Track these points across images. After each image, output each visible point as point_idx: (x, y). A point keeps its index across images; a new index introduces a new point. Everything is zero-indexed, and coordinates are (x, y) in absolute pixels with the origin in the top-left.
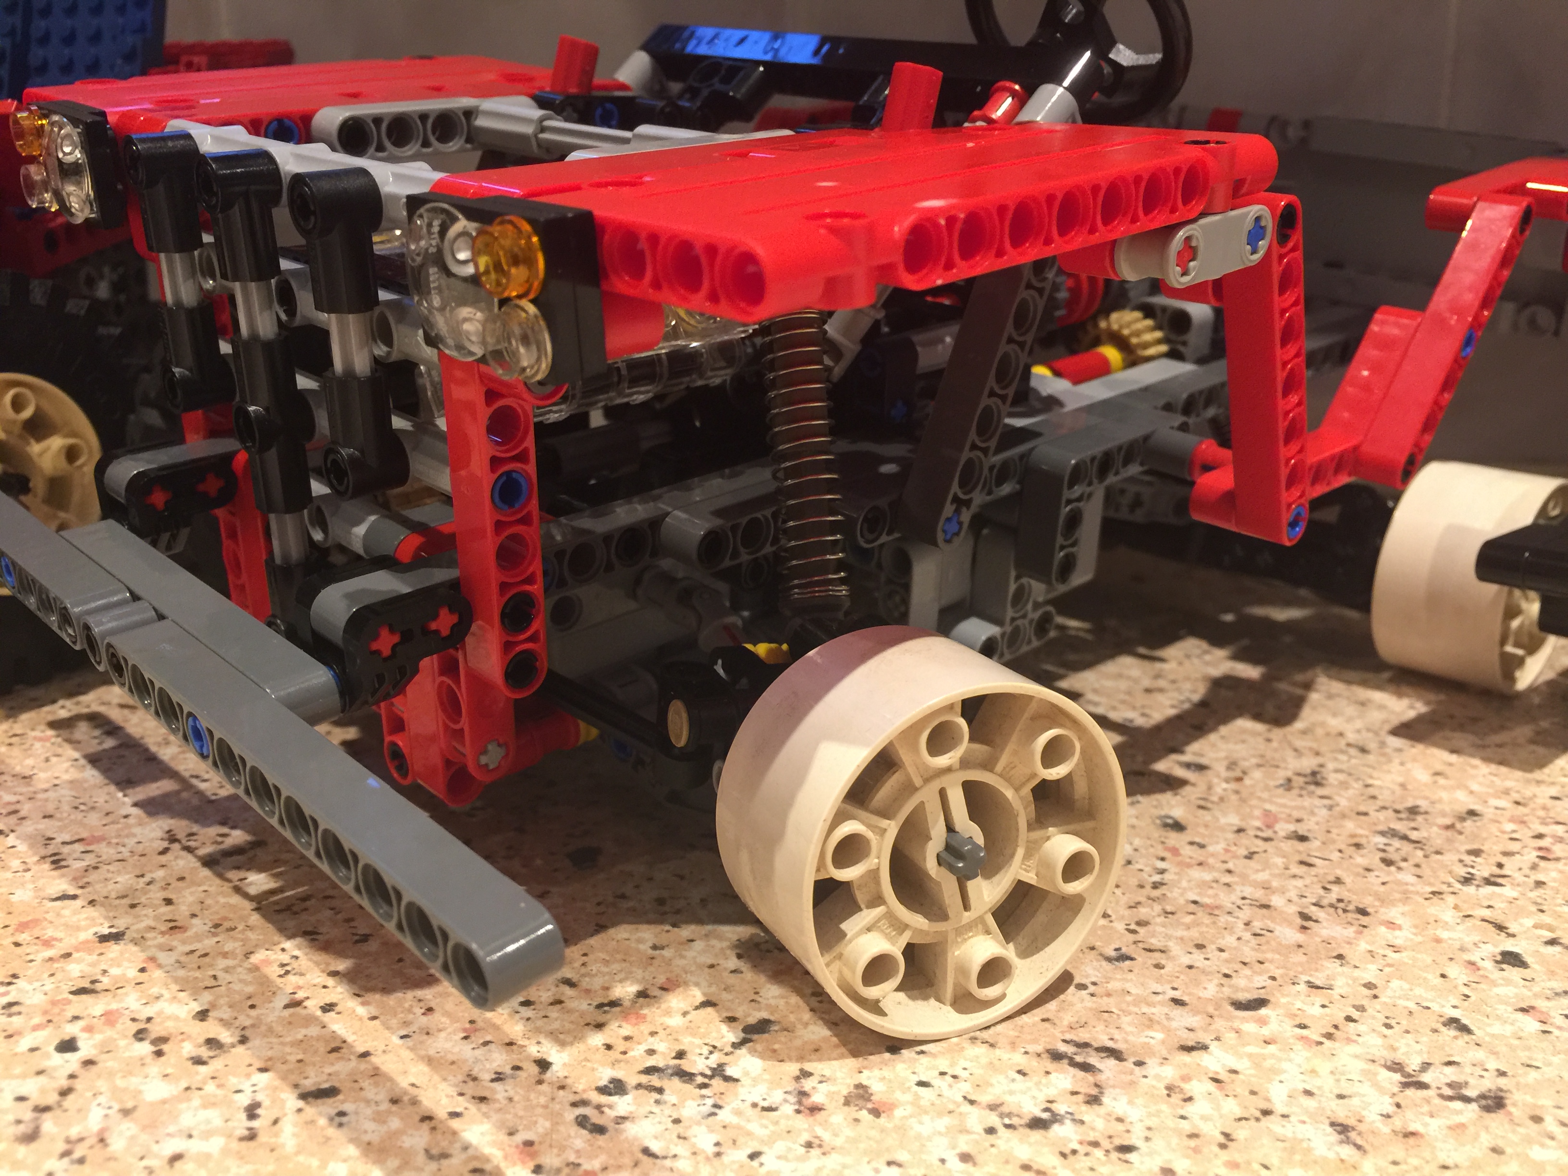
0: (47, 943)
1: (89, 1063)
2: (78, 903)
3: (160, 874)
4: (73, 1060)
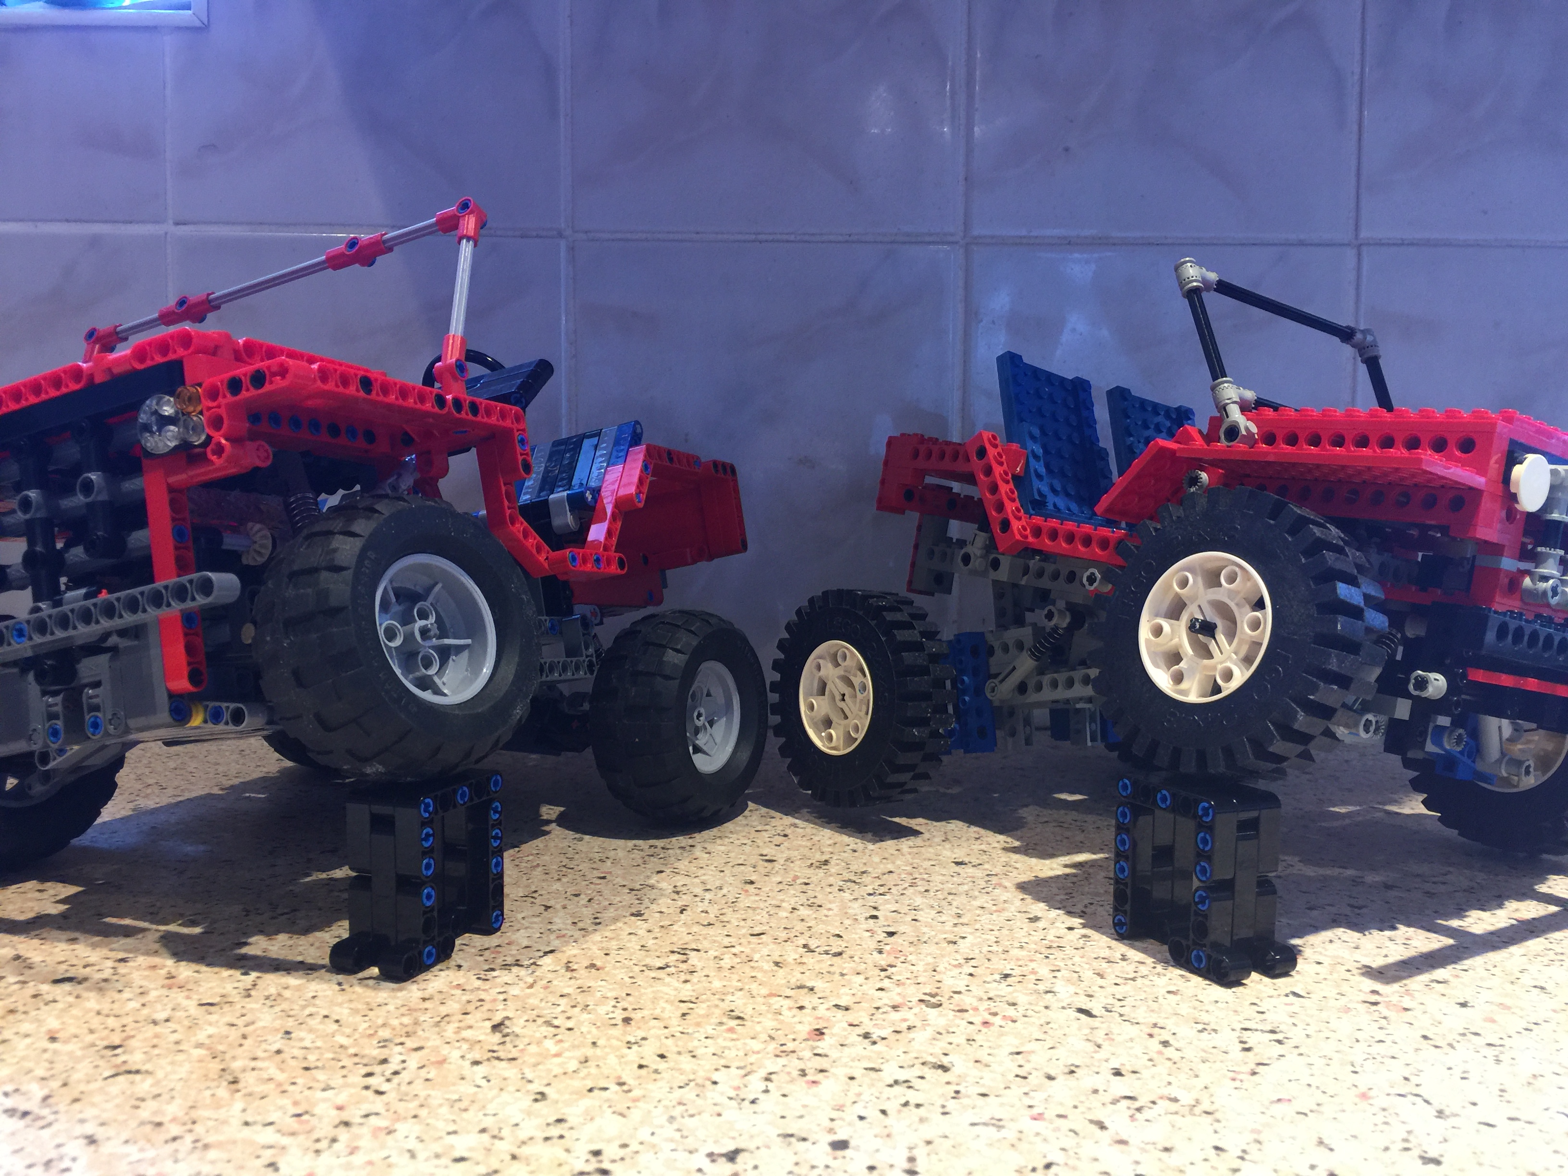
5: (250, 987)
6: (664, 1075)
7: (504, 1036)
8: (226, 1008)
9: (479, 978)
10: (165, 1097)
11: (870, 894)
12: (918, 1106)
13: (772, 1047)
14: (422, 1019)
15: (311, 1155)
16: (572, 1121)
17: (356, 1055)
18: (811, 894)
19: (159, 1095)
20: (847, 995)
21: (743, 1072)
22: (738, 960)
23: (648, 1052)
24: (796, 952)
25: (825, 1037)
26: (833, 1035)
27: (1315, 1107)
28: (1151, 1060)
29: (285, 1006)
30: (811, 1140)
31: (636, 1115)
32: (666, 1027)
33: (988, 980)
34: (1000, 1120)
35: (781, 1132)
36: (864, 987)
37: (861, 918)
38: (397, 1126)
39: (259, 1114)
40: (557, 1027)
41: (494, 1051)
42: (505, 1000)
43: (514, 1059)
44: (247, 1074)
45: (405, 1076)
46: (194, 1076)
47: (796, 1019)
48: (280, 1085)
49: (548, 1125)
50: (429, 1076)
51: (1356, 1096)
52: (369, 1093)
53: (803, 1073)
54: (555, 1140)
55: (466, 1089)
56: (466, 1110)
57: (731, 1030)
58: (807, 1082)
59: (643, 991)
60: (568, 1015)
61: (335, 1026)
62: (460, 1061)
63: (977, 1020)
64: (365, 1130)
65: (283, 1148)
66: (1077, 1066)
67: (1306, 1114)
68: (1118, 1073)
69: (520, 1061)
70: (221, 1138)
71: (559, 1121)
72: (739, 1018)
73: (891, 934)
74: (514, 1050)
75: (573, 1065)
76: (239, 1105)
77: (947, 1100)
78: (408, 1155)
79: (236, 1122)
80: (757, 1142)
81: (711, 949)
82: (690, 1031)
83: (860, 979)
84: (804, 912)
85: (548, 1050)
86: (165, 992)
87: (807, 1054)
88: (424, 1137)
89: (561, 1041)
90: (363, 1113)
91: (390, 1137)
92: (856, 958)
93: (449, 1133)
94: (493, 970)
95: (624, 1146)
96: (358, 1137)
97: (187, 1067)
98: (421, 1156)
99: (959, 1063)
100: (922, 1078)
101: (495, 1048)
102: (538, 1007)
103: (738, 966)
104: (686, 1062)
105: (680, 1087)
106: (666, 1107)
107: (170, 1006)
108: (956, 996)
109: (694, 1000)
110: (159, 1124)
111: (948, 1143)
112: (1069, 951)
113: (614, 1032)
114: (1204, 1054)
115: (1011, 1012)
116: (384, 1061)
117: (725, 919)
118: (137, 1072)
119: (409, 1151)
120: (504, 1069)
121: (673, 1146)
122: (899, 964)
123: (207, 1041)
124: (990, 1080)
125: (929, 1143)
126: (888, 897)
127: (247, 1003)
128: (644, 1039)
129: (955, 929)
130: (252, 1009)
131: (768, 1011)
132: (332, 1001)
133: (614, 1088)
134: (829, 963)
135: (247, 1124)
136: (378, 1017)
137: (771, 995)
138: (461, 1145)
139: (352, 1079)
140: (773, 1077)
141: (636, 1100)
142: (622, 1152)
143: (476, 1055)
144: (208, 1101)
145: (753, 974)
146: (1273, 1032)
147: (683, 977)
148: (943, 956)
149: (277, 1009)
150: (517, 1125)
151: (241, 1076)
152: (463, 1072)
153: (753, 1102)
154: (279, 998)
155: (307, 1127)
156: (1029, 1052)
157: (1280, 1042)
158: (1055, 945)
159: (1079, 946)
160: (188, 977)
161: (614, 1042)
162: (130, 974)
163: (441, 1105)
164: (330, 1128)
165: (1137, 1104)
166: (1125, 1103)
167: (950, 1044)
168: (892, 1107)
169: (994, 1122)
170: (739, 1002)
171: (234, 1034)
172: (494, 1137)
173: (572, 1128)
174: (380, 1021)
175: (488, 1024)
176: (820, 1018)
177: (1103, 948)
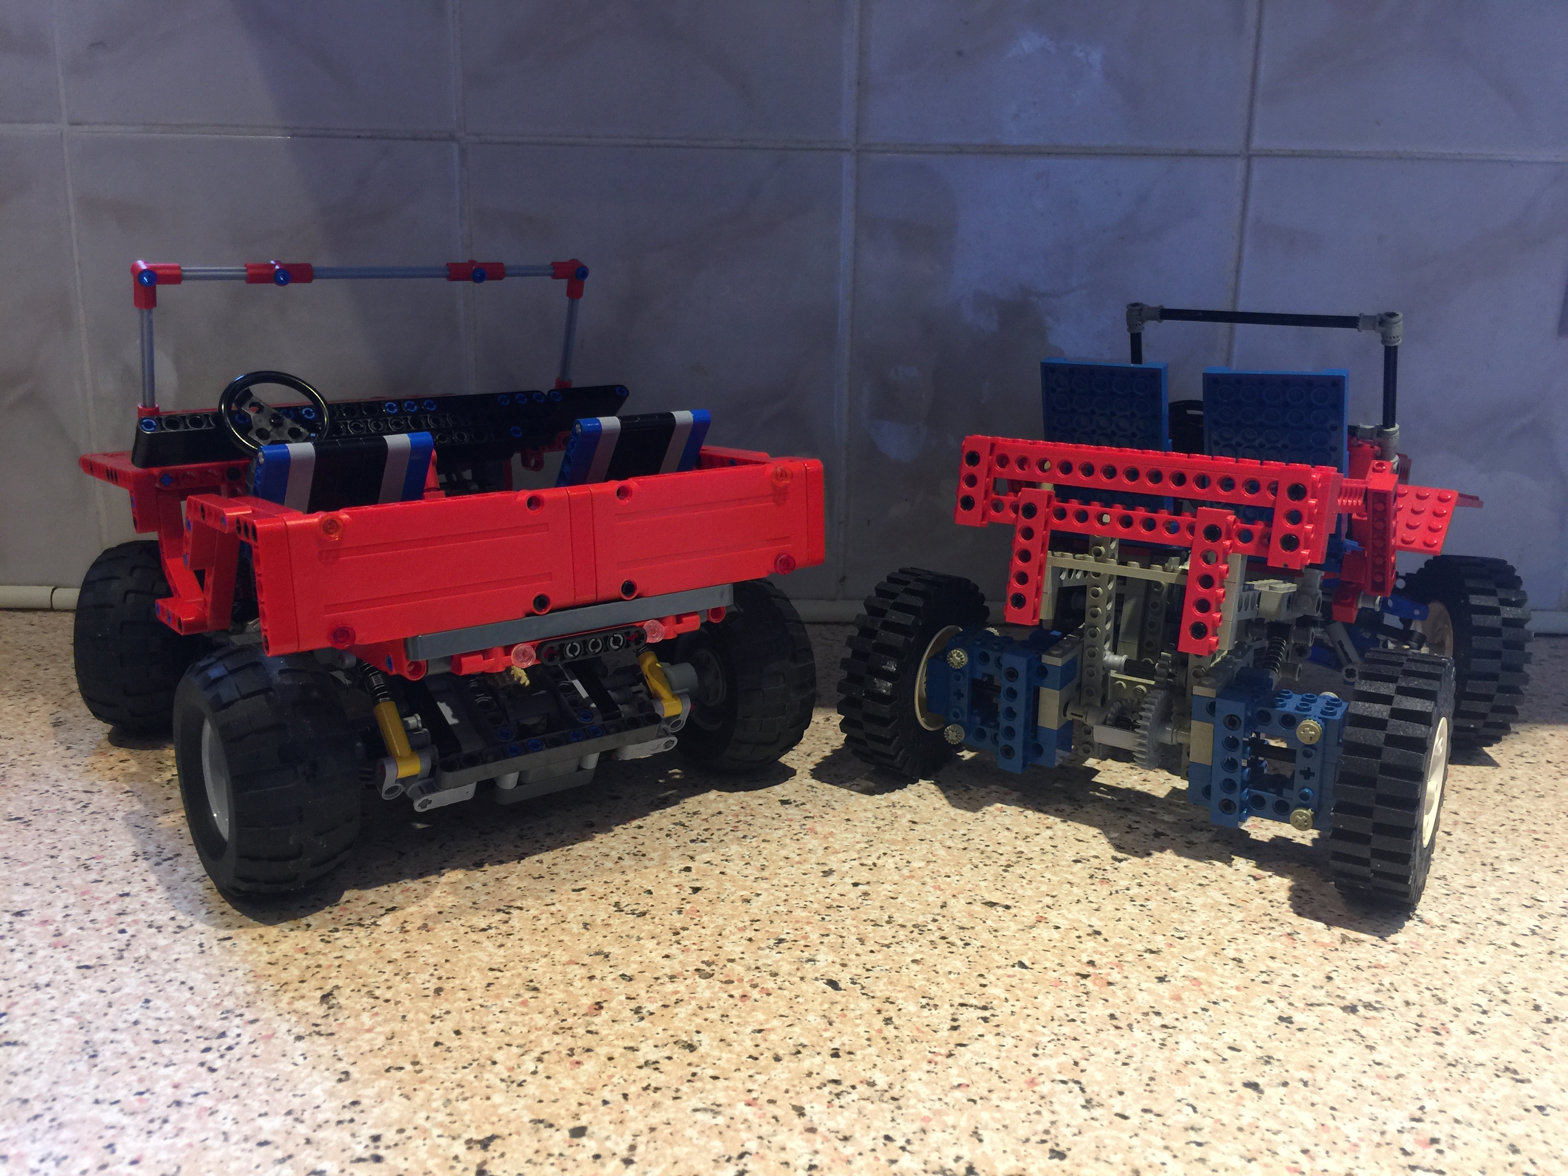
0: (97, 899)
1: (133, 936)
2: (103, 884)
3: (136, 870)
4: (125, 937)
5: (124, 947)
6: (455, 1054)
7: (329, 1008)
8: (100, 971)
9: (322, 940)
10: (34, 1072)
11: (692, 841)
12: (657, 1089)
13: (554, 1022)
14: (264, 987)
15: (144, 1135)
16: (365, 1102)
17: (200, 1027)
18: (641, 839)
19: (29, 1070)
20: (635, 962)
21: (520, 1051)
22: (553, 921)
23: (448, 1025)
24: (606, 910)
25: (603, 1012)
26: (610, 1009)
27: (985, 1093)
28: (868, 1039)
29: (150, 970)
30: (557, 1127)
31: (420, 1095)
32: (469, 1000)
33: (762, 946)
34: (719, 1106)
35: (533, 1117)
36: (653, 954)
37: (675, 870)
38: (221, 1107)
39: (109, 1091)
40: (377, 998)
41: (317, 1025)
42: (339, 966)
43: (332, 1034)
44: (105, 1047)
45: (237, 1052)
46: (61, 1049)
47: (584, 991)
48: (131, 1060)
49: (344, 1107)
50: (258, 1052)
51: (1026, 1082)
52: (203, 1070)
53: (571, 1052)
54: (346, 1124)
55: (285, 1066)
56: (280, 1090)
57: (524, 1003)
58: (571, 1063)
59: (461, 956)
60: (389, 984)
61: (188, 994)
62: (286, 1037)
63: (737, 993)
64: (192, 1110)
65: (123, 1128)
66: (804, 1046)
67: (974, 1101)
68: (836, 1054)
69: (336, 1036)
70: (75, 1116)
71: (355, 1103)
72: (536, 989)
73: (696, 890)
74: (334, 1024)
75: (380, 1041)
76: (93, 1082)
77: (682, 1084)
78: (222, 1137)
79: (89, 1100)
80: (512, 1128)
81: (533, 906)
82: (489, 1004)
83: (651, 944)
84: (628, 861)
85: (363, 1024)
86: (50, 951)
87: (581, 1031)
88: (240, 1119)
89: (377, 1014)
90: (194, 1092)
91: (211, 1118)
92: (657, 920)
93: (260, 1115)
94: (337, 930)
95: (401, 1131)
96: (185, 1117)
97: (57, 1037)
98: (234, 1138)
99: (706, 1043)
100: (670, 1058)
101: (319, 1021)
102: (366, 975)
103: (550, 928)
104: (475, 1040)
105: (464, 1068)
106: (446, 1089)
107: (53, 968)
108: (729, 965)
109: (502, 967)
110: (26, 1101)
111: (668, 1130)
112: (845, 911)
113: (424, 1004)
114: (916, 1033)
115: (770, 985)
116: (223, 1035)
117: (556, 871)
118: (15, 1044)
119: (224, 1133)
120: (321, 1045)
121: (440, 1132)
122: (692, 927)
123: (78, 1010)
124: (727, 1059)
125: (652, 1129)
126: (707, 845)
127: (119, 966)
128: (448, 1012)
129: (755, 884)
130: (122, 973)
131: (562, 981)
132: (190, 965)
133: (409, 1067)
134: (632, 924)
135: (97, 1102)
136: (226, 984)
137: (571, 962)
138: (270, 1126)
139: (190, 1055)
140: (546, 1056)
141: (423, 1081)
142: (397, 1138)
143: (300, 1030)
144: (69, 1076)
145: (561, 938)
146: (985, 1008)
147: (500, 939)
148: (733, 917)
149: (143, 973)
150: (318, 1107)
151: (100, 1049)
152: (287, 1048)
153: (520, 1085)
154: (147, 961)
155: (145, 1106)
156: (769, 1030)
157: (985, 1020)
158: (835, 905)
159: (856, 906)
160: (73, 934)
161: (422, 1016)
162: (23, 930)
163: (260, 1084)
164: (164, 1108)
165: (840, 1088)
166: (830, 1087)
167: (706, 1020)
168: (633, 1090)
169: (714, 1107)
170: (540, 968)
171: (102, 1000)
172: (296, 1120)
173: (362, 1111)
174: (227, 989)
175: (319, 994)
176: (604, 990)
177: (874, 908)
